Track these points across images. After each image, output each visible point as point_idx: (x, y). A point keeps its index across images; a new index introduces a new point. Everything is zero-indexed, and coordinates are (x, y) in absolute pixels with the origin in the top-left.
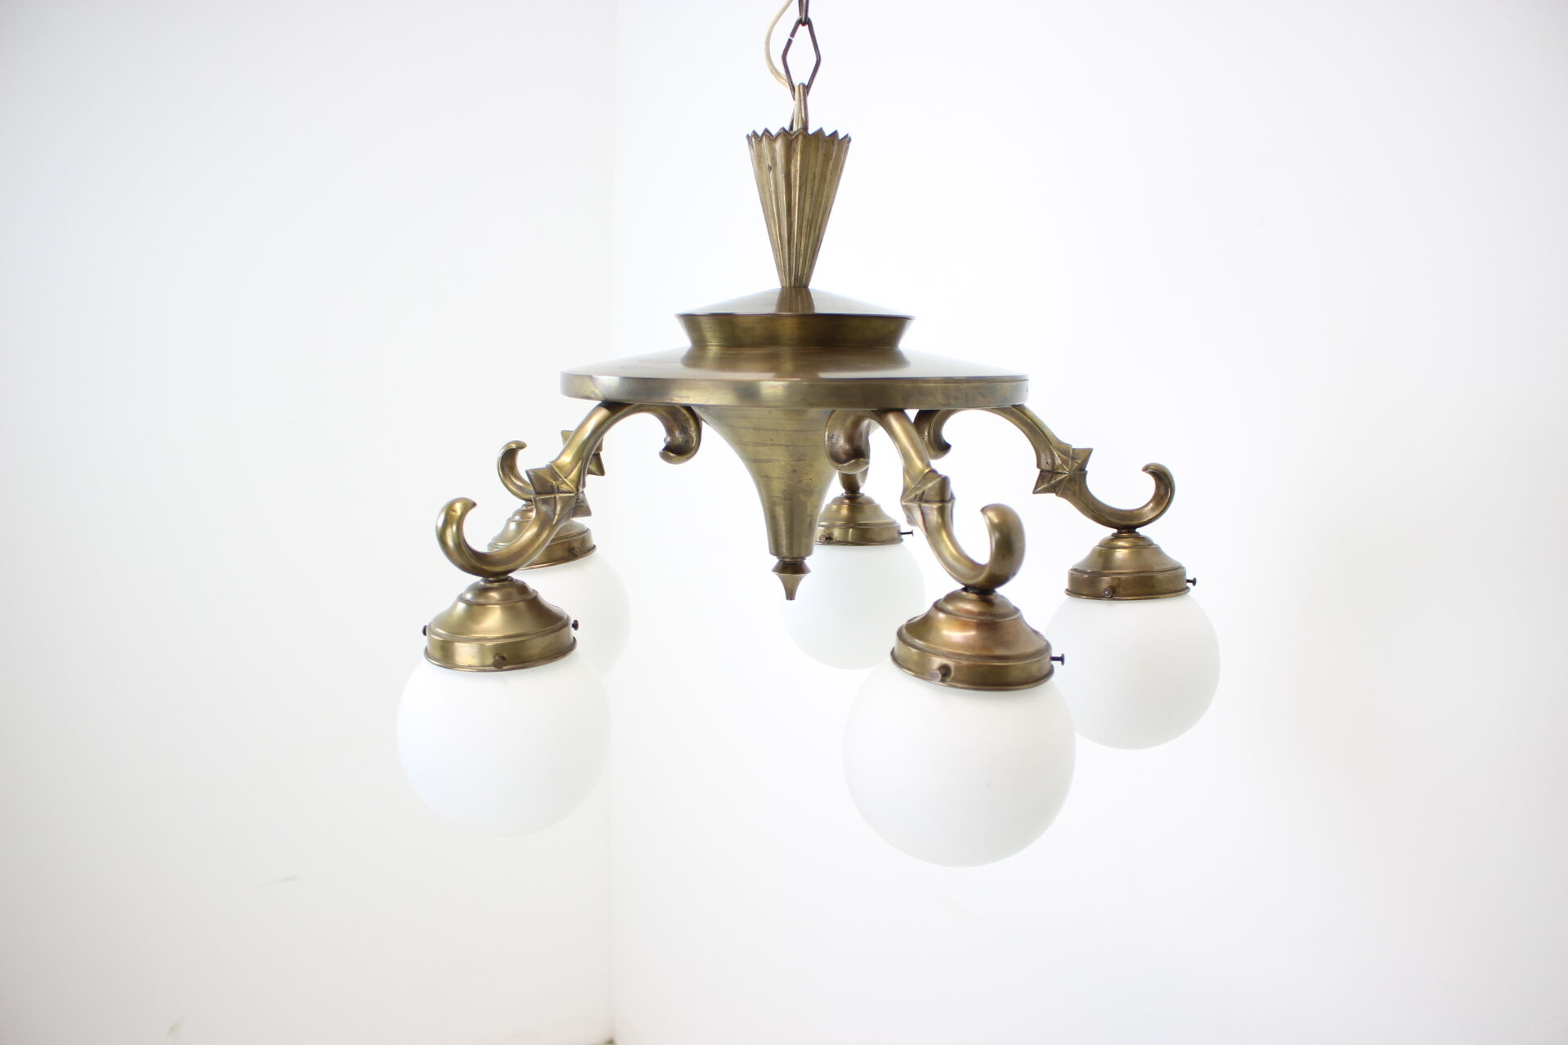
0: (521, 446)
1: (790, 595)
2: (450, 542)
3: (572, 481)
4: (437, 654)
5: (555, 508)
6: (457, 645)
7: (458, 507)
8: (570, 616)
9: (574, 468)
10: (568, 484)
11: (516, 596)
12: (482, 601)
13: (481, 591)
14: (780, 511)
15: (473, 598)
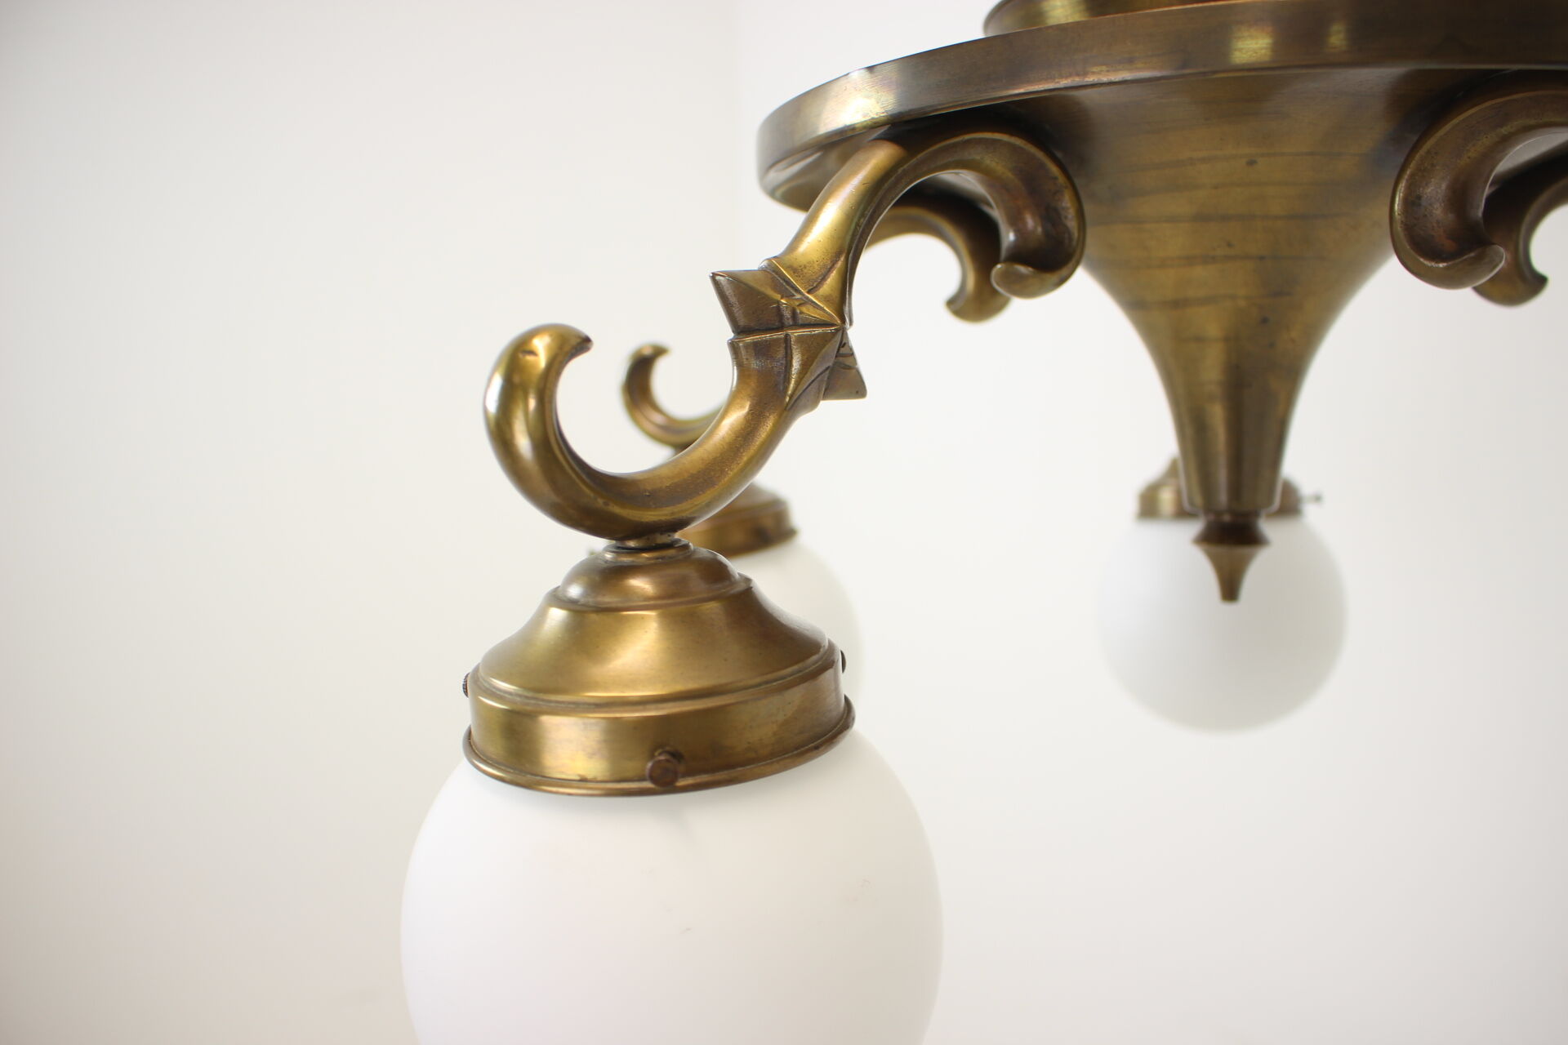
0: (659, 352)
1: (1230, 590)
2: (523, 443)
3: (827, 299)
4: (495, 748)
5: (789, 365)
6: (548, 721)
7: (542, 347)
8: (834, 641)
9: (830, 270)
10: (818, 306)
11: (698, 586)
12: (609, 599)
13: (606, 576)
14: (1217, 416)
15: (585, 594)
